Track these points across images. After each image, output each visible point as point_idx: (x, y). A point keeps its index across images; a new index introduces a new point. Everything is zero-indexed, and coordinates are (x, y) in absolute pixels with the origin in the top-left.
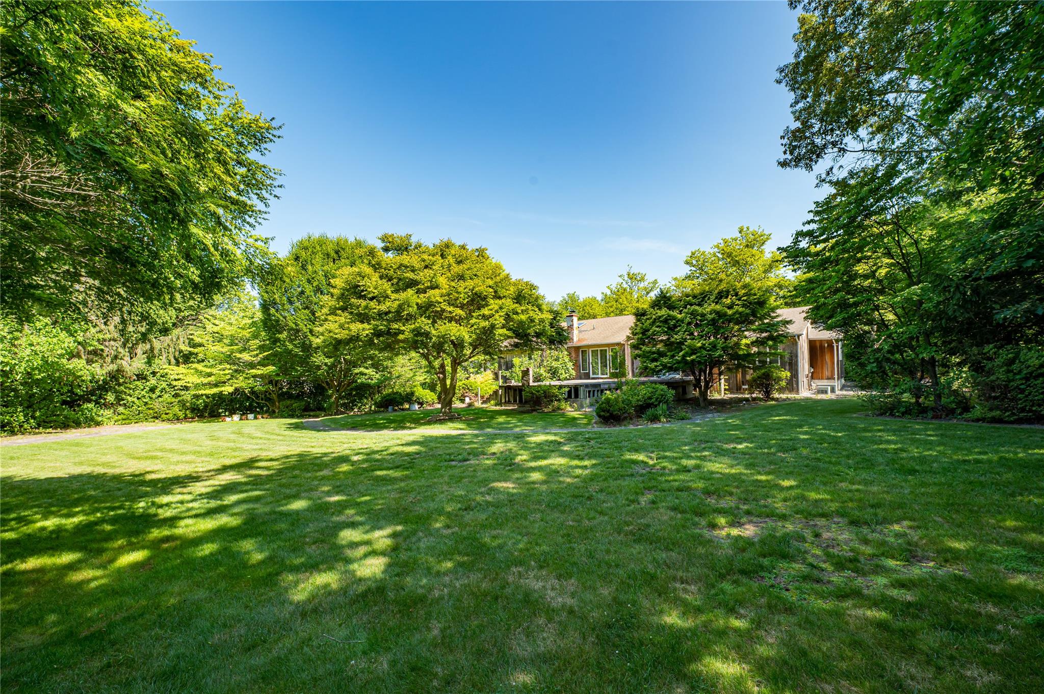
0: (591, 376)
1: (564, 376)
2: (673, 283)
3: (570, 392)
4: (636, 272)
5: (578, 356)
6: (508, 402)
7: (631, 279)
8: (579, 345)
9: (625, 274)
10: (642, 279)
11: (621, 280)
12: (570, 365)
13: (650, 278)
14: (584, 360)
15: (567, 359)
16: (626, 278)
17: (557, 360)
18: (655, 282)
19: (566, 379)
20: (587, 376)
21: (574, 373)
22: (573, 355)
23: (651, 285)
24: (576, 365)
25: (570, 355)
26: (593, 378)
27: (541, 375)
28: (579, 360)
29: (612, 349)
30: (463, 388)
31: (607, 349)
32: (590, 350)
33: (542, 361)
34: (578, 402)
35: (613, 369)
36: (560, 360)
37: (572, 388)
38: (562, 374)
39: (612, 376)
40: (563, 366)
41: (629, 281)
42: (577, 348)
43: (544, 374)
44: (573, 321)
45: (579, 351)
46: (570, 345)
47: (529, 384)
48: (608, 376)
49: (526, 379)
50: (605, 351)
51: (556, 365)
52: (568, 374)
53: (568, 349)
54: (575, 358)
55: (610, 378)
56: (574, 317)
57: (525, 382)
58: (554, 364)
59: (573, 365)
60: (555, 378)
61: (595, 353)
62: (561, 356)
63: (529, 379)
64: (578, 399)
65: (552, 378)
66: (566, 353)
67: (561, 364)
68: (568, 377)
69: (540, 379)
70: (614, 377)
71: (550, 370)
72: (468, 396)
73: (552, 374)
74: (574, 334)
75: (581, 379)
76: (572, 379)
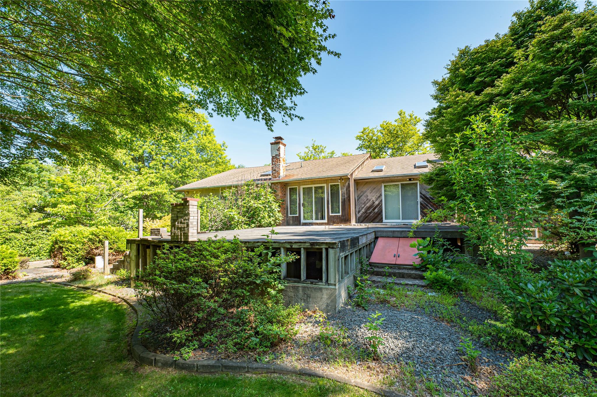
0: (302, 221)
1: (267, 220)
4: (319, 145)
5: (285, 194)
7: (315, 149)
8: (286, 180)
9: (310, 145)
11: (307, 151)
12: (275, 206)
13: (328, 150)
14: (293, 202)
15: (271, 198)
16: (311, 149)
17: (257, 197)
18: (333, 153)
20: (297, 222)
21: (280, 216)
22: (279, 193)
23: (330, 155)
24: (283, 207)
25: (274, 192)
26: (305, 224)
27: (233, 219)
28: (286, 201)
29: (331, 186)
30: (90, 240)
31: (325, 185)
32: (302, 187)
33: (236, 200)
34: (319, 294)
35: (332, 212)
36: (262, 198)
37: (302, 251)
38: (264, 218)
39: (332, 221)
40: (265, 207)
41: (313, 151)
42: (284, 185)
43: (236, 217)
44: (279, 150)
45: (286, 189)
46: (275, 181)
47: (186, 235)
48: (326, 221)
49: (180, 225)
50: (321, 188)
51: (256, 205)
52: (272, 218)
53: (273, 186)
54: (281, 197)
55: (328, 224)
56: (281, 146)
57: (178, 232)
58: (254, 204)
59: (279, 206)
60: (254, 223)
61: (307, 191)
62: (263, 194)
63: (188, 225)
64: (322, 285)
65: (247, 224)
66: (269, 190)
67: (263, 204)
68: (272, 223)
69: (231, 225)
70: (334, 223)
71: (247, 212)
72: (99, 255)
73: (249, 218)
74: (281, 166)
75: (288, 224)
76: (277, 225)
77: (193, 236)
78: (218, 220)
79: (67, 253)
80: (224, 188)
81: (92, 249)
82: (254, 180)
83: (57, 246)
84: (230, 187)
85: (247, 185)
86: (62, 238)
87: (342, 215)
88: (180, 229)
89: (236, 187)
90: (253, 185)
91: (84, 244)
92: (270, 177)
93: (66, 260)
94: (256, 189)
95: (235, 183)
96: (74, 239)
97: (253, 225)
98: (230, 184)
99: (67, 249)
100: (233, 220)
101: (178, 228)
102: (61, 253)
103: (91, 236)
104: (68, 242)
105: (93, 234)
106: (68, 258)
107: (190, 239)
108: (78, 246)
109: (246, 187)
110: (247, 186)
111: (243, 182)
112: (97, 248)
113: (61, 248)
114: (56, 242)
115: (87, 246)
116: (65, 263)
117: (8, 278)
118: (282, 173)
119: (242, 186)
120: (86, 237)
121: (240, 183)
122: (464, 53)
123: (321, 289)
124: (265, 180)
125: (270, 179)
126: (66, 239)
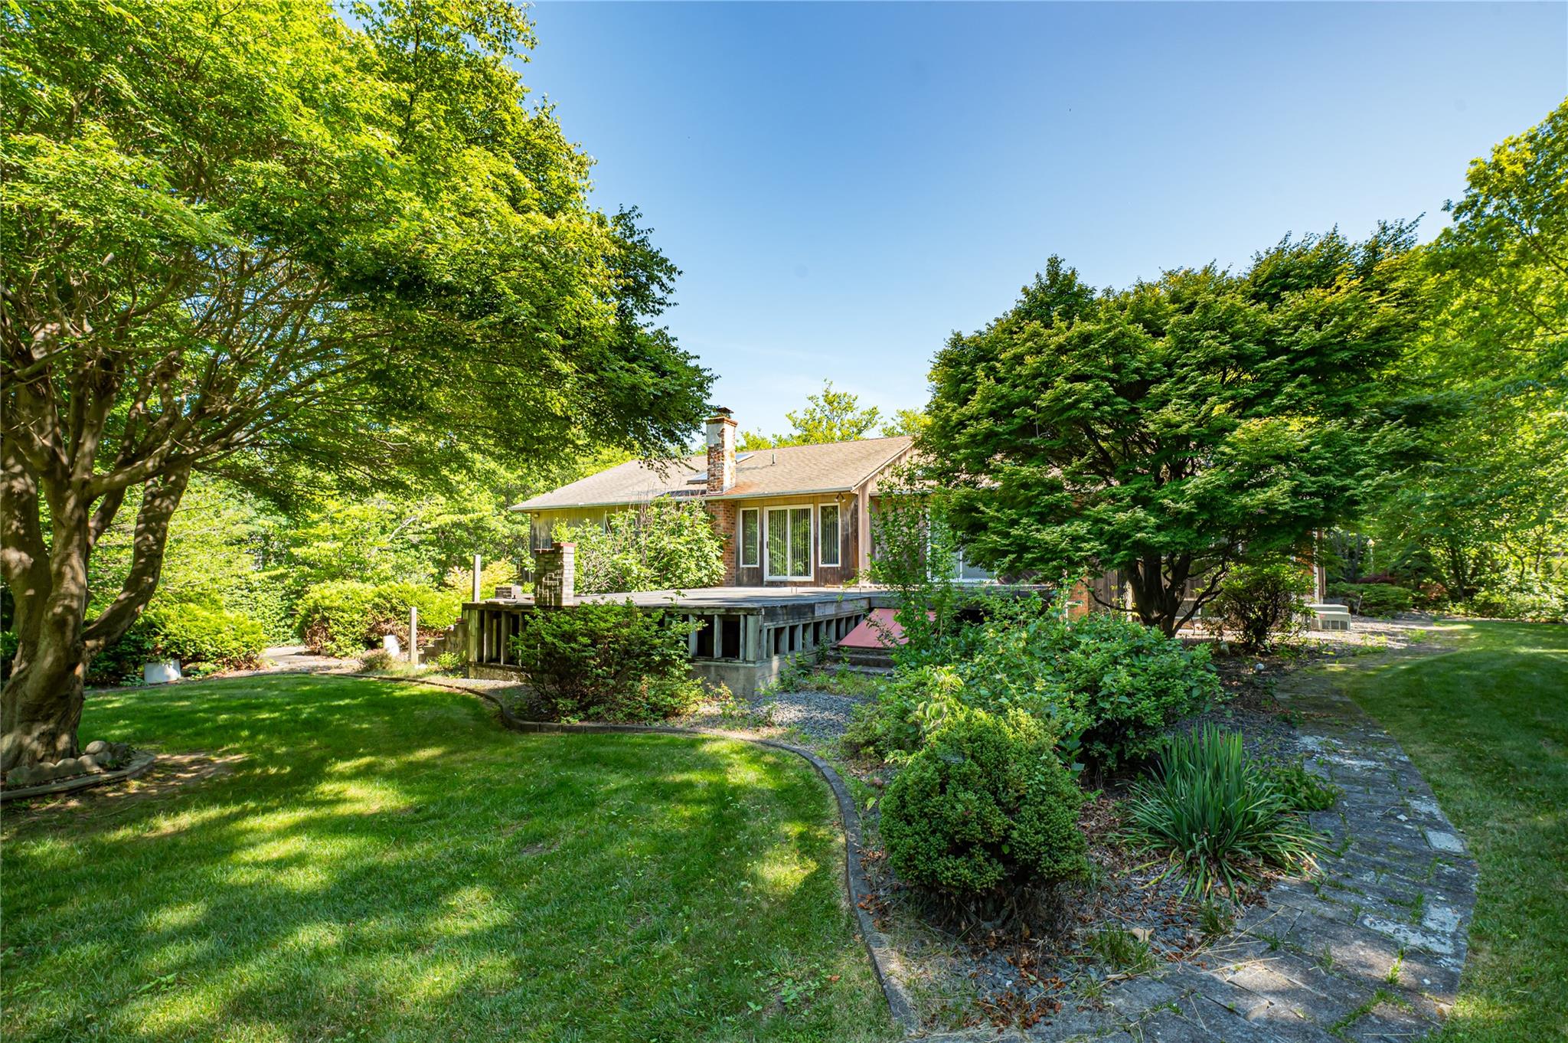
0: (767, 577)
1: (694, 575)
2: (899, 420)
3: (705, 636)
4: (840, 391)
5: (733, 524)
6: (486, 664)
7: (831, 403)
8: (736, 495)
9: (819, 393)
10: (848, 408)
11: (811, 406)
12: (712, 548)
13: (863, 405)
14: (748, 538)
15: (703, 532)
16: (821, 402)
17: (677, 531)
18: (873, 412)
19: (699, 584)
20: (756, 578)
21: (721, 568)
22: (722, 521)
23: (866, 417)
24: (728, 549)
25: (712, 520)
26: (771, 583)
27: (629, 572)
28: (736, 537)
29: (823, 508)
30: (376, 606)
31: (811, 506)
32: (766, 510)
33: (637, 534)
34: (734, 675)
35: (824, 561)
36: (686, 532)
37: (716, 619)
38: (688, 570)
39: (822, 578)
40: (691, 550)
41: (827, 407)
42: (732, 505)
43: (635, 570)
44: (721, 434)
45: (736, 512)
46: (713, 496)
47: (559, 598)
48: (811, 578)
49: (549, 582)
50: (806, 512)
51: (672, 546)
52: (705, 572)
53: (709, 506)
54: (726, 529)
55: (815, 584)
56: (726, 426)
57: (546, 593)
58: (668, 543)
59: (721, 547)
60: (669, 580)
61: (777, 517)
62: (687, 524)
63: (561, 583)
64: (738, 663)
65: (655, 582)
66: (702, 515)
67: (688, 543)
68: (706, 580)
69: (625, 584)
70: (827, 582)
71: (656, 558)
72: (391, 633)
73: (660, 571)
74: (726, 467)
75: (739, 584)
76: (716, 585)
77: (569, 599)
78: (601, 573)
79: (336, 628)
80: (612, 508)
81: (379, 623)
82: (673, 493)
83: (317, 616)
84: (624, 507)
85: (659, 505)
86: (327, 603)
87: (843, 567)
88: (550, 587)
89: (637, 507)
90: (668, 505)
91: (364, 613)
92: (704, 487)
93: (333, 640)
94: (676, 514)
95: (634, 499)
96: (347, 605)
97: (667, 584)
98: (625, 500)
99: (337, 622)
100: (629, 574)
101: (546, 587)
102: (326, 629)
103: (377, 600)
104: (338, 609)
105: (380, 595)
106: (339, 637)
107: (565, 603)
108: (356, 617)
109: (656, 510)
110: (657, 506)
111: (651, 497)
112: (387, 621)
113: (325, 619)
114: (316, 610)
115: (370, 617)
116: (334, 646)
117: (249, 667)
118: (728, 481)
119: (647, 506)
120: (368, 602)
121: (643, 498)
122: (957, 340)
123: (737, 669)
124: (693, 493)
125: (704, 492)
126: (336, 604)
